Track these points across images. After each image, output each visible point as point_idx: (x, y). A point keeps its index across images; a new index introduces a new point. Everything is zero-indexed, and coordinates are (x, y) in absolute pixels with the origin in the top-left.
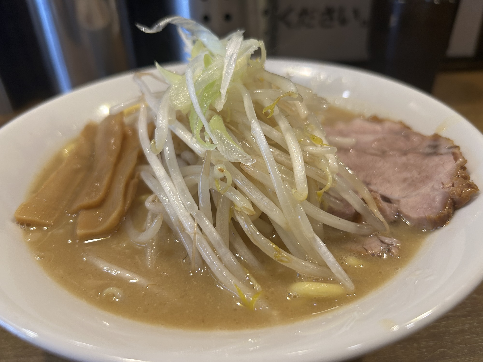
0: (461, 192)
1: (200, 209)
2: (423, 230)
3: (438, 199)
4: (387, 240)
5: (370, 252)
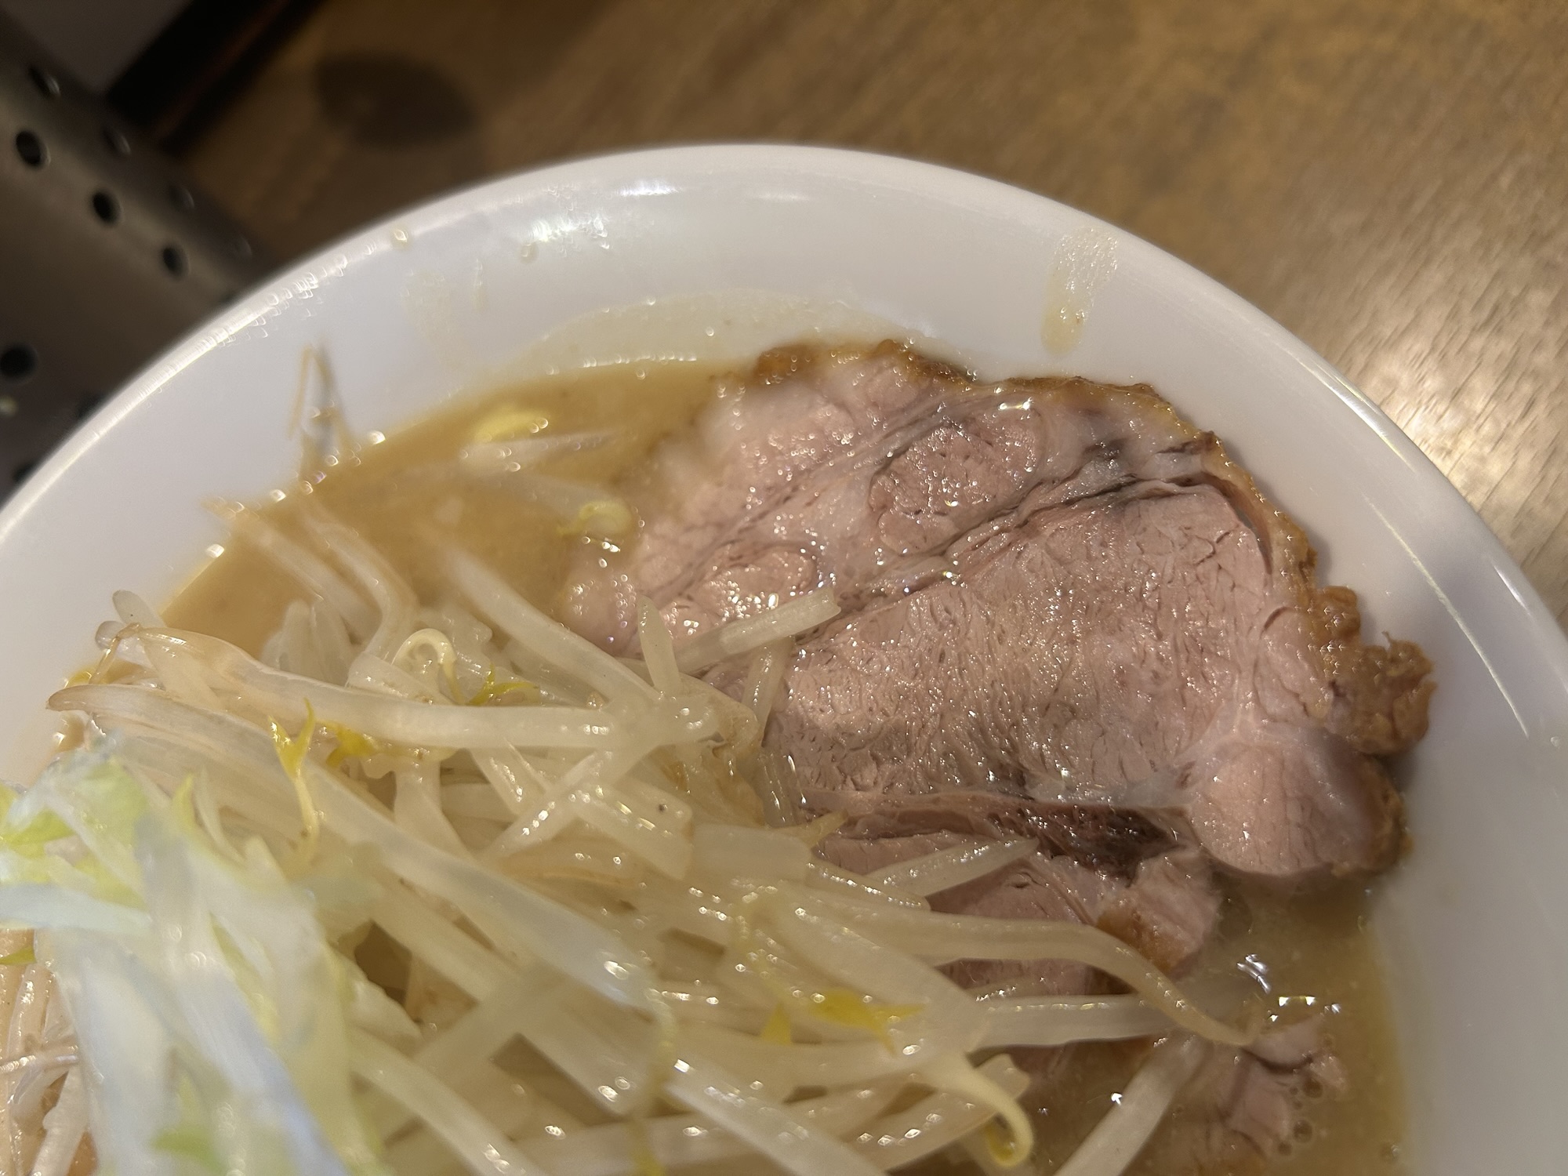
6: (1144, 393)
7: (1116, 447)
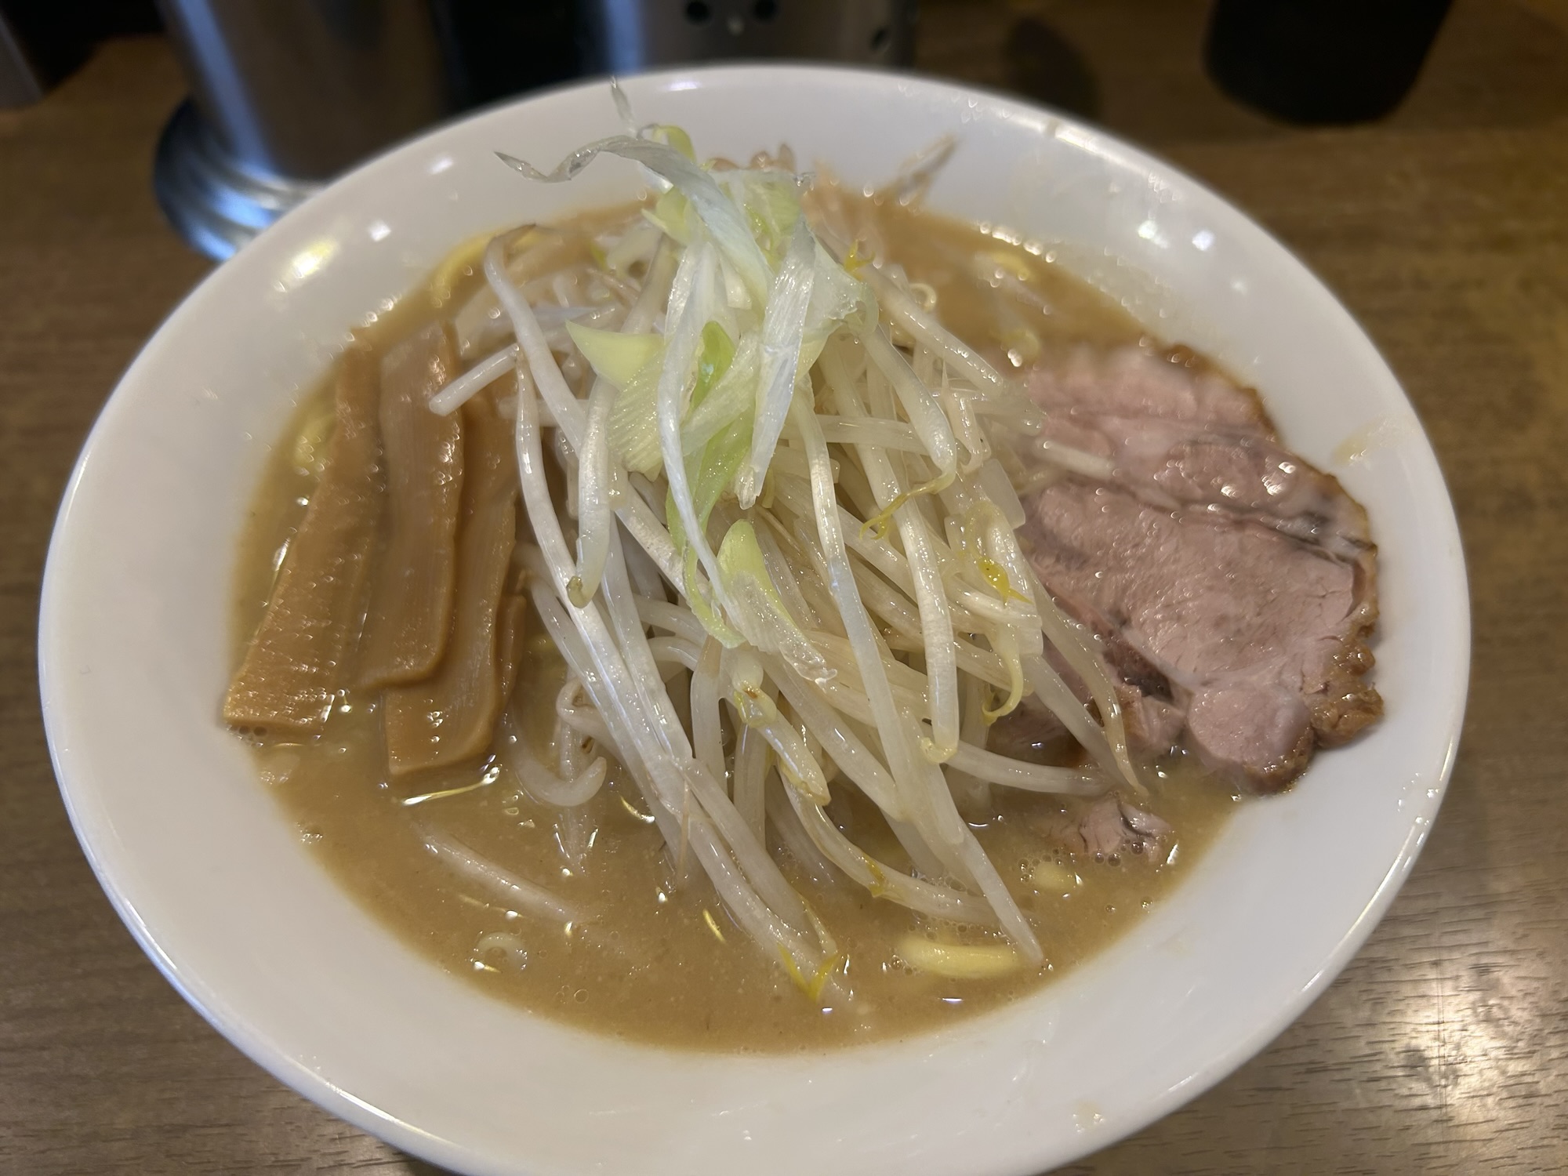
0: (1337, 717)
1: (697, 756)
2: (1234, 798)
3: (1284, 719)
4: (1138, 821)
5: (1093, 848)
6: (1361, 510)
7: (1322, 520)
